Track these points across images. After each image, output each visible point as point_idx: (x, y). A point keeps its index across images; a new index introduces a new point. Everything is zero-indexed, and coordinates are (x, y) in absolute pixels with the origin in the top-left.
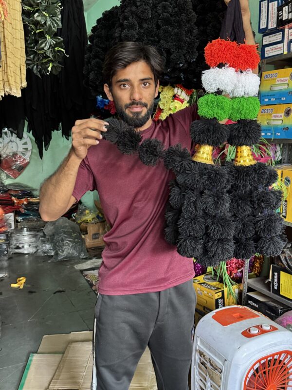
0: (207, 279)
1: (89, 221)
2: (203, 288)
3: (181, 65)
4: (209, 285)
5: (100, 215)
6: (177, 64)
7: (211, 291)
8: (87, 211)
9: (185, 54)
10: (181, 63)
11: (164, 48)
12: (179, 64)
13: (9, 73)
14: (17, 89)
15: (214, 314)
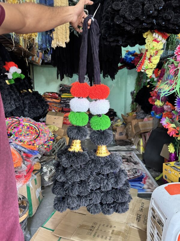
0: (176, 164)
1: (119, 126)
2: (172, 169)
3: (151, 12)
4: (176, 168)
5: (124, 122)
6: (147, 11)
7: (177, 172)
8: (119, 120)
9: (155, 4)
10: (151, 10)
11: (140, 2)
12: (149, 11)
13: (59, 34)
14: (63, 43)
15: (167, 186)
